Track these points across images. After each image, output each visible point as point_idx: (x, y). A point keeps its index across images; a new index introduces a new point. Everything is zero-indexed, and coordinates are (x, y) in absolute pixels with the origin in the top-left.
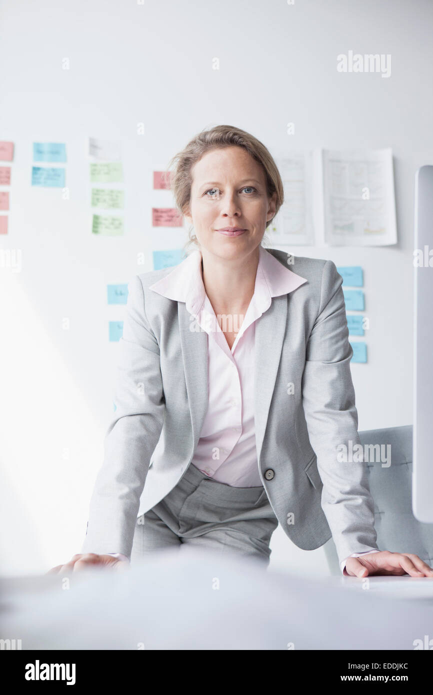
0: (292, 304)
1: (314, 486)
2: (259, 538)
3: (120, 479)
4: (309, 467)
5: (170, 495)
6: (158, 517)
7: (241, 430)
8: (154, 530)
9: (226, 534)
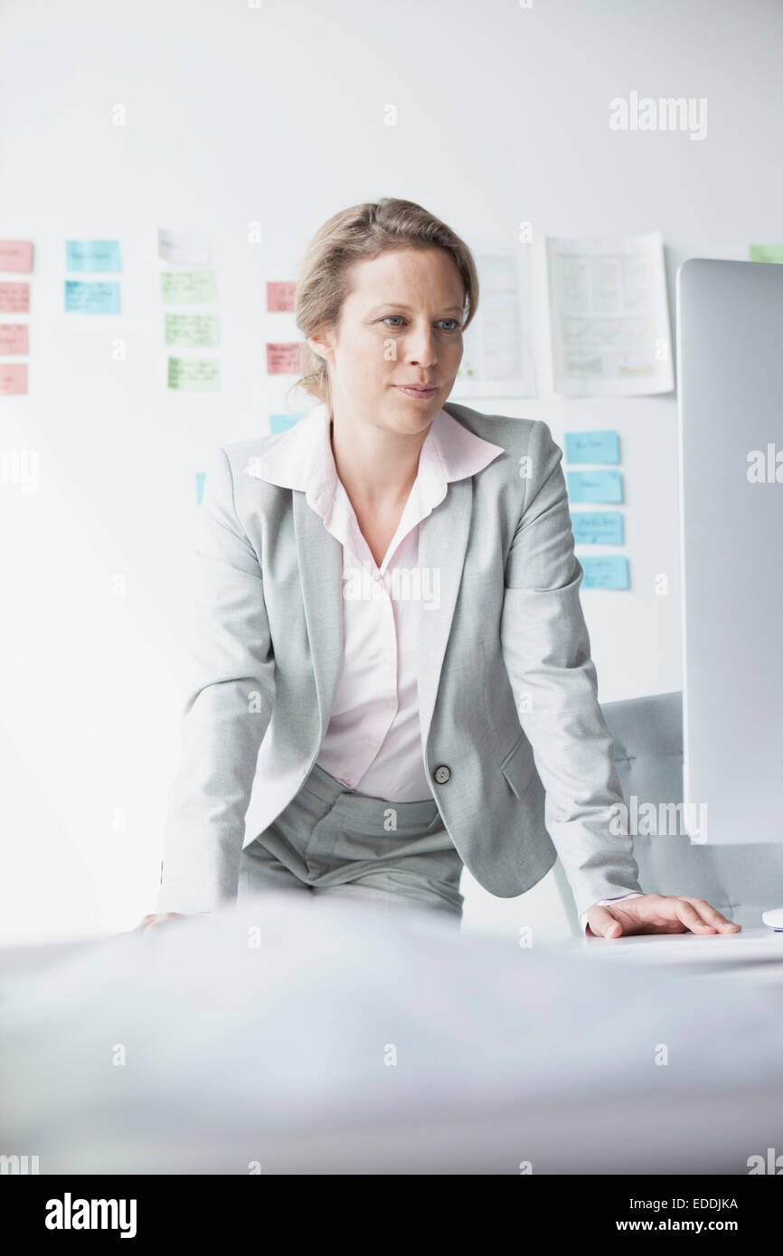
0: (479, 492)
1: (516, 793)
2: (442, 880)
3: (211, 789)
4: (509, 762)
5: (284, 816)
6: (272, 855)
7: (397, 704)
8: (265, 876)
9: (389, 878)
